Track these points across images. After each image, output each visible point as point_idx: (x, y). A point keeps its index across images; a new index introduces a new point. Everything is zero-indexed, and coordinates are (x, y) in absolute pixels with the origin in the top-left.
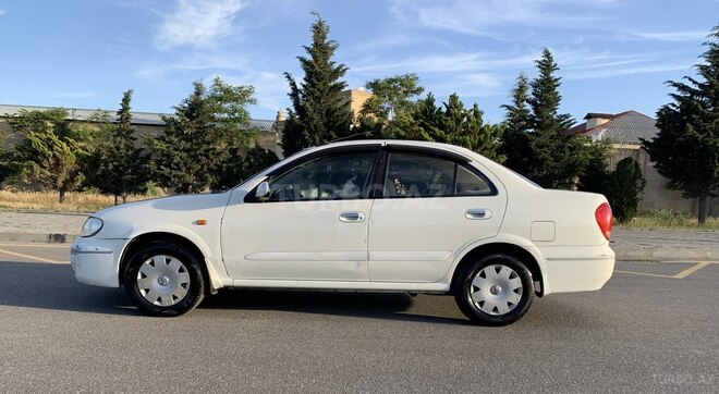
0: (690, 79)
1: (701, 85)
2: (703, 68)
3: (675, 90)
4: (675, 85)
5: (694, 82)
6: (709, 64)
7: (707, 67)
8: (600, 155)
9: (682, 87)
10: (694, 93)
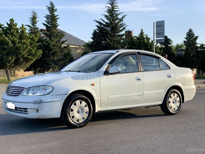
0: (102, 20)
1: (106, 23)
2: (106, 16)
3: (97, 24)
4: (97, 22)
5: (104, 21)
6: (109, 15)
7: (108, 16)
8: (70, 50)
9: (100, 23)
10: (104, 25)
